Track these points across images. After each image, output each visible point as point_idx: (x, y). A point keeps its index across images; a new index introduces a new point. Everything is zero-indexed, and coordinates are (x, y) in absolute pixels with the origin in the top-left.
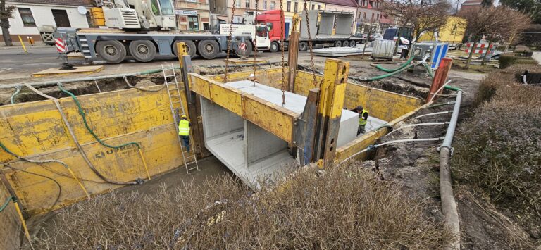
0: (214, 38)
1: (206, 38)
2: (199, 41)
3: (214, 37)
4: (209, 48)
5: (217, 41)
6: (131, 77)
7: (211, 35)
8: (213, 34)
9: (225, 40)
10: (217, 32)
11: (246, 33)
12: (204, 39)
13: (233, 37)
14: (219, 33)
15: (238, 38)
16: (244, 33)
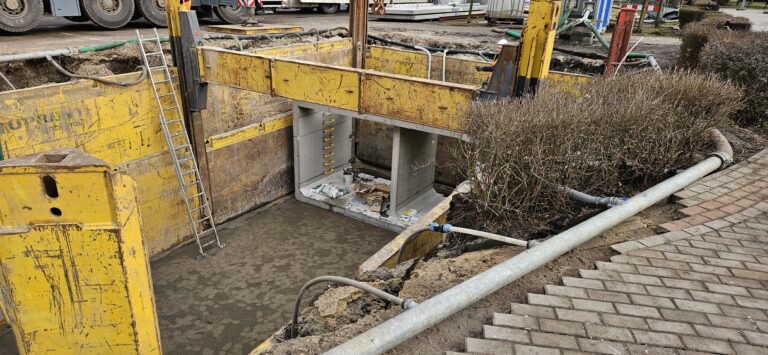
6: (61, 58)
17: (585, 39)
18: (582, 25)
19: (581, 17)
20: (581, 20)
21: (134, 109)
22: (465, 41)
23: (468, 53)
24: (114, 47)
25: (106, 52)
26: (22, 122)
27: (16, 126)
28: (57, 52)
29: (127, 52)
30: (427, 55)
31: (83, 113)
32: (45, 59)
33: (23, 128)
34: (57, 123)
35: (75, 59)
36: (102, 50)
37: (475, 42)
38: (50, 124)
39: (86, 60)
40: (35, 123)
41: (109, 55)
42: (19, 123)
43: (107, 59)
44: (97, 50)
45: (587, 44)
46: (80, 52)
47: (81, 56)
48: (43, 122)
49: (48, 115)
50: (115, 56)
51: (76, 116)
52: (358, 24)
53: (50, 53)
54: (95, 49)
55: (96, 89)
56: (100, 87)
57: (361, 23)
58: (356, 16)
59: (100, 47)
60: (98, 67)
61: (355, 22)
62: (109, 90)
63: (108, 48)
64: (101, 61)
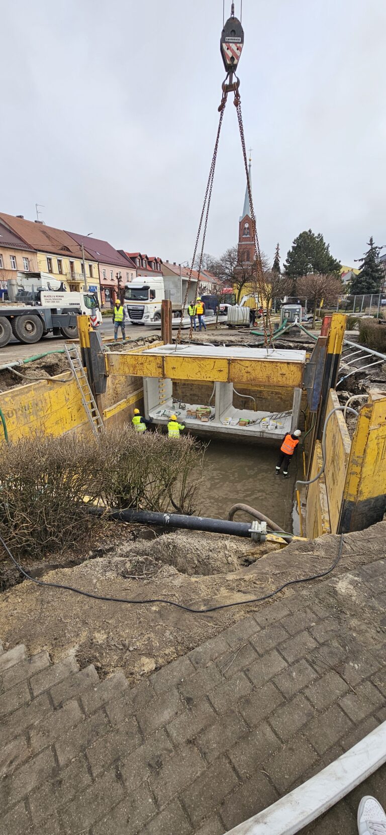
0: (35, 312)
1: (25, 312)
2: (15, 317)
3: (35, 310)
4: (29, 327)
5: (39, 316)
6: (15, 368)
7: (29, 307)
8: (32, 305)
9: (50, 314)
10: (37, 303)
11: (74, 304)
12: (22, 314)
13: (58, 309)
14: (41, 305)
15: (65, 311)
16: (71, 304)
17: (297, 333)
18: (296, 326)
19: (294, 322)
20: (295, 323)
21: (67, 396)
22: (232, 338)
23: (237, 345)
24: (41, 358)
25: (38, 361)
26: (14, 412)
27: (11, 415)
28: (13, 364)
29: (51, 360)
31: (43, 402)
32: (7, 369)
33: (15, 416)
34: (31, 411)
35: (22, 368)
36: (35, 360)
37: (238, 338)
38: (28, 412)
39: (29, 368)
40: (20, 412)
41: (40, 364)
42: (12, 413)
43: (39, 366)
44: (33, 361)
45: (299, 336)
46: (24, 363)
47: (26, 366)
48: (24, 410)
49: (27, 406)
50: (44, 364)
51: (40, 405)
52: (167, 333)
53: (9, 365)
54: (31, 359)
55: (49, 385)
56: (51, 384)
57: (169, 331)
58: (165, 327)
59: (33, 358)
60: (36, 372)
61: (165, 331)
62: (55, 385)
63: (39, 359)
64: (37, 368)
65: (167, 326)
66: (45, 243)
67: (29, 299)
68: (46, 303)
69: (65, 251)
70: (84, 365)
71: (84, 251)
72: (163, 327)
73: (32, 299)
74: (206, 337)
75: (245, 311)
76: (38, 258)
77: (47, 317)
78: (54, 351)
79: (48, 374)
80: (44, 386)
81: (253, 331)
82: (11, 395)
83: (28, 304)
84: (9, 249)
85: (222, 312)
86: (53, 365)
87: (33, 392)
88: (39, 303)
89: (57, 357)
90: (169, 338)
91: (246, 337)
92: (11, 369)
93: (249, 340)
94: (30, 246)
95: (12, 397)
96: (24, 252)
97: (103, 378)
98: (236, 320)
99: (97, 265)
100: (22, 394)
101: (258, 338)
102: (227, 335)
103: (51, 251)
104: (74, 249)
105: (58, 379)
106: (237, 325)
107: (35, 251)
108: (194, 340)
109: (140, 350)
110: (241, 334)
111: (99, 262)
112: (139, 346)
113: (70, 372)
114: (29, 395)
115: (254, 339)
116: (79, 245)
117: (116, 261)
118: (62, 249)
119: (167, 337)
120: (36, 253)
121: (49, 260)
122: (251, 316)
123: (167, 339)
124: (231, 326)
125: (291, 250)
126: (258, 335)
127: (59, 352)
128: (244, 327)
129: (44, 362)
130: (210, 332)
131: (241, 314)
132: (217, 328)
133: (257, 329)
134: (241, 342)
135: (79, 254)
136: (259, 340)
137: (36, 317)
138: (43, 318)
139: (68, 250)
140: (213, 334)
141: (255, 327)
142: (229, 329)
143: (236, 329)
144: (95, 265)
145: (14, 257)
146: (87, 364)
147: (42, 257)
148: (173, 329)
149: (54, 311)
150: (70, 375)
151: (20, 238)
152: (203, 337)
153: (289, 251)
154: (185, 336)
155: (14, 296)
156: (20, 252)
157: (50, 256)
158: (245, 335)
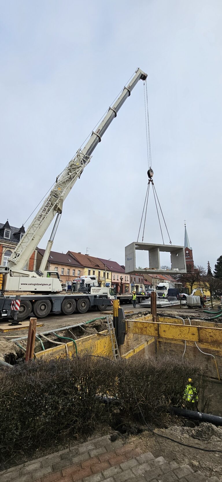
0: (87, 297)
2: (78, 299)
3: (87, 296)
4: (83, 304)
5: (89, 299)
6: (82, 326)
7: (85, 295)
8: (86, 294)
9: (93, 298)
10: (89, 292)
11: (105, 293)
12: (82, 298)
13: (98, 296)
14: (90, 294)
15: (101, 296)
16: (104, 293)
21: (105, 345)
22: (193, 314)
23: (197, 319)
24: (93, 321)
25: (92, 323)
29: (98, 323)
30: (183, 320)
31: (94, 347)
32: (79, 327)
35: (85, 326)
37: (196, 315)
41: (92, 325)
46: (86, 324)
47: (87, 325)
50: (94, 325)
52: (154, 310)
53: (80, 324)
54: (89, 322)
55: (98, 337)
56: (99, 336)
57: (155, 309)
58: (153, 307)
59: (90, 321)
60: (90, 329)
61: (153, 309)
62: (101, 337)
63: (92, 322)
64: (91, 327)
65: (154, 306)
66: (89, 264)
67: (85, 290)
68: (93, 293)
69: (97, 267)
70: (114, 327)
71: (106, 267)
72: (152, 306)
73: (86, 291)
74: (176, 313)
75: (198, 298)
76: (85, 270)
77: (92, 300)
78: (99, 318)
79: (97, 331)
80: (96, 337)
81: (205, 311)
82: (81, 341)
83: (84, 293)
84: (73, 267)
85: (182, 298)
86: (99, 326)
87: (91, 340)
88: (90, 292)
89: (100, 321)
90: (155, 313)
91: (201, 313)
92: (81, 327)
93: (204, 316)
94: (82, 265)
95: (82, 342)
96: (79, 268)
97: (124, 334)
98: (193, 303)
99: (111, 273)
100: (86, 341)
101: (209, 315)
102: (189, 312)
103: (91, 267)
104: (102, 266)
105: (102, 334)
106: (194, 306)
107: (83, 267)
108: (169, 315)
109: (141, 319)
110: (197, 312)
111: (112, 271)
112: (140, 317)
113: (107, 330)
114: (89, 342)
115: (207, 315)
116: (104, 264)
117: (120, 271)
118: (95, 266)
119: (154, 313)
120: (84, 268)
121: (89, 271)
122: (201, 301)
123: (154, 314)
124: (190, 307)
125: (217, 264)
126: (209, 313)
127: (101, 319)
128: (198, 307)
129: (95, 324)
130: (178, 310)
131: (195, 299)
132: (181, 308)
133: (206, 309)
134: (199, 317)
135: (104, 268)
136: (210, 316)
137: (87, 300)
138: (90, 300)
139: (98, 266)
140: (180, 311)
141: (205, 307)
142: (188, 308)
143: (193, 309)
144: (110, 273)
145: (74, 270)
146: (116, 326)
147: (86, 270)
148: (158, 308)
149: (95, 296)
150: (107, 332)
151: (78, 262)
152: (174, 313)
153: (216, 265)
154: (164, 312)
155: (78, 289)
156: (77, 267)
157: (90, 269)
158: (200, 313)
